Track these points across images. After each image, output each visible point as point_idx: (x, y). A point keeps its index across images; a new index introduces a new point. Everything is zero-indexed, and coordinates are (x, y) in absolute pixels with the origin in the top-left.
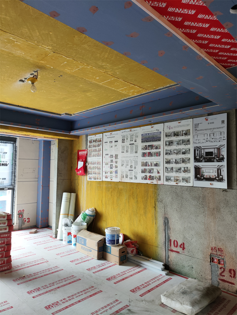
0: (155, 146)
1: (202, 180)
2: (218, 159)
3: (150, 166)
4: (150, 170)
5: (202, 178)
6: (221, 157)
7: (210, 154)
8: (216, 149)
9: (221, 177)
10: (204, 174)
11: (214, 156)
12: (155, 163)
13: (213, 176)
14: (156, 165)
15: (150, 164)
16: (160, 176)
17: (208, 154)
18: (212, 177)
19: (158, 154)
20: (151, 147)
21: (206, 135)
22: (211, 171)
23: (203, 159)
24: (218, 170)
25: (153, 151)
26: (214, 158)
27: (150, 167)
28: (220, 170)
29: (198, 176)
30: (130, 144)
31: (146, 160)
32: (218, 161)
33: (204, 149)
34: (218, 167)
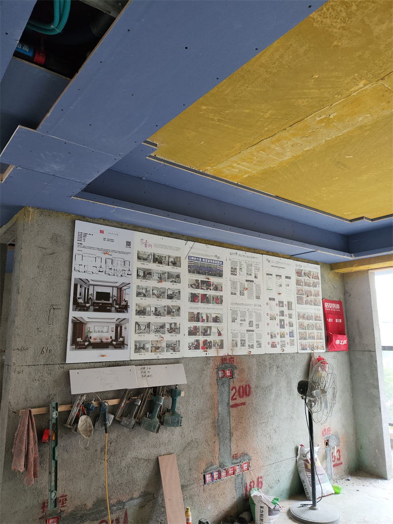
0: (213, 285)
1: (85, 348)
2: (117, 306)
3: (206, 321)
4: (205, 329)
5: (86, 343)
6: (123, 303)
7: (106, 296)
8: (115, 289)
9: (121, 339)
10: (90, 335)
11: (111, 301)
12: (214, 316)
13: (107, 339)
14: (216, 320)
15: (205, 318)
16: (222, 341)
17: (102, 296)
18: (104, 341)
19: (219, 300)
20: (207, 284)
21: (98, 260)
22: (105, 329)
23: (91, 305)
24: (117, 328)
25: (211, 293)
26: (112, 305)
27: (205, 324)
28: (121, 327)
29: (79, 340)
30: (247, 281)
31: (197, 308)
32: (117, 311)
33: (94, 285)
34: (117, 322)
